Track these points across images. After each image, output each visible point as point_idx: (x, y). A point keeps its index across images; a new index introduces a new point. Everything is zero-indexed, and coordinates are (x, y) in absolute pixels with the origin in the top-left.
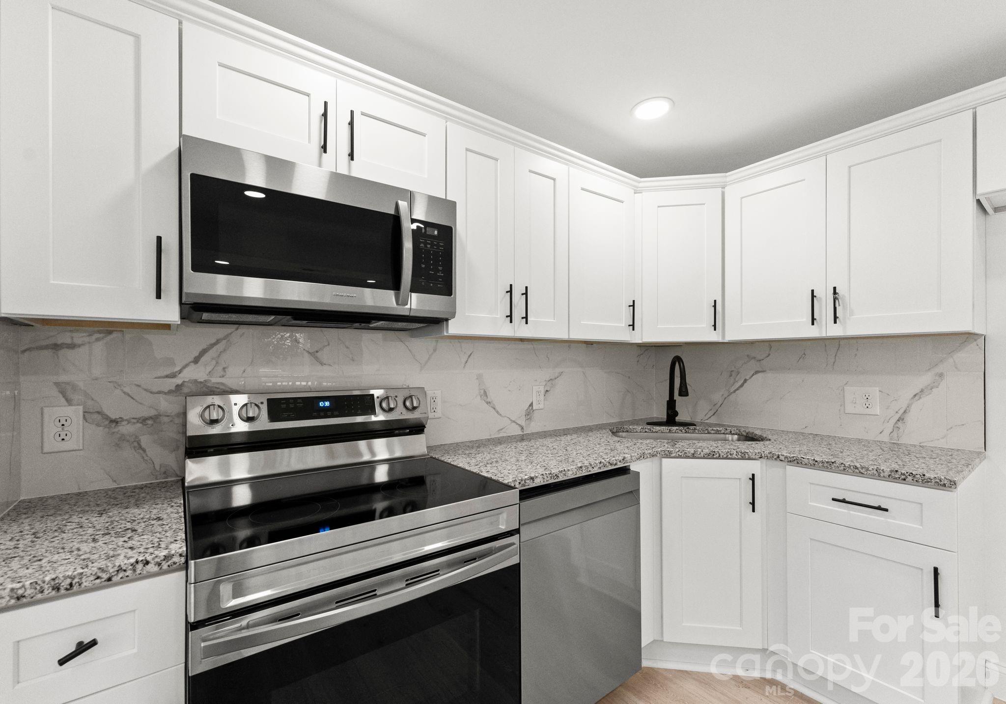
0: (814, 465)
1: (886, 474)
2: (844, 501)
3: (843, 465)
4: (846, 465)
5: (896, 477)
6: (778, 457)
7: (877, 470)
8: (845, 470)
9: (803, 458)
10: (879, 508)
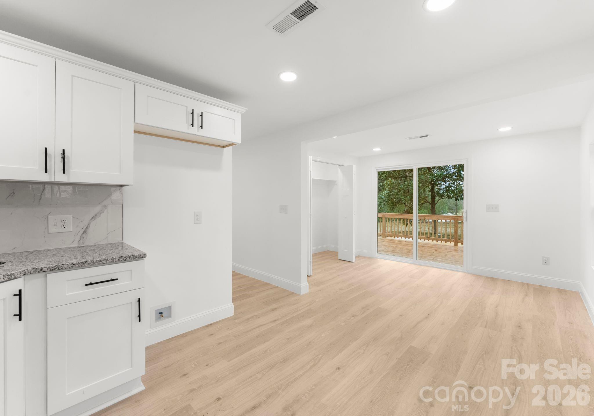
0: (72, 267)
1: (117, 260)
2: (91, 284)
3: (92, 262)
4: (94, 261)
5: (122, 259)
6: (42, 269)
7: (112, 259)
8: (93, 264)
9: (64, 265)
10: (112, 280)
